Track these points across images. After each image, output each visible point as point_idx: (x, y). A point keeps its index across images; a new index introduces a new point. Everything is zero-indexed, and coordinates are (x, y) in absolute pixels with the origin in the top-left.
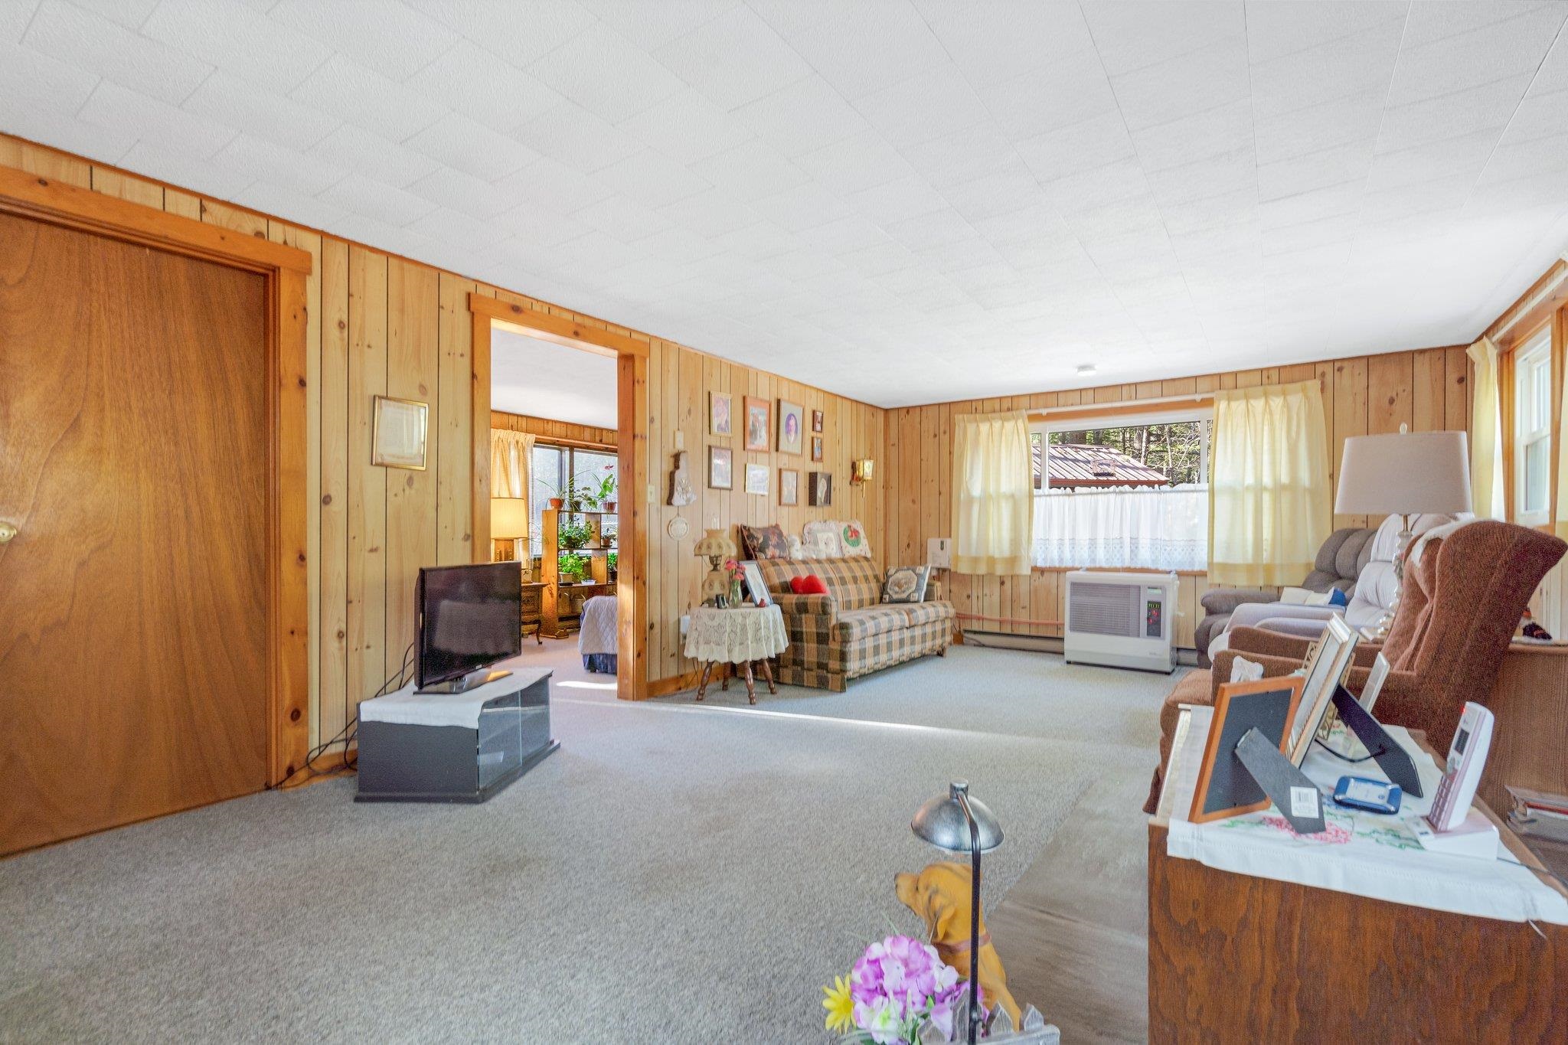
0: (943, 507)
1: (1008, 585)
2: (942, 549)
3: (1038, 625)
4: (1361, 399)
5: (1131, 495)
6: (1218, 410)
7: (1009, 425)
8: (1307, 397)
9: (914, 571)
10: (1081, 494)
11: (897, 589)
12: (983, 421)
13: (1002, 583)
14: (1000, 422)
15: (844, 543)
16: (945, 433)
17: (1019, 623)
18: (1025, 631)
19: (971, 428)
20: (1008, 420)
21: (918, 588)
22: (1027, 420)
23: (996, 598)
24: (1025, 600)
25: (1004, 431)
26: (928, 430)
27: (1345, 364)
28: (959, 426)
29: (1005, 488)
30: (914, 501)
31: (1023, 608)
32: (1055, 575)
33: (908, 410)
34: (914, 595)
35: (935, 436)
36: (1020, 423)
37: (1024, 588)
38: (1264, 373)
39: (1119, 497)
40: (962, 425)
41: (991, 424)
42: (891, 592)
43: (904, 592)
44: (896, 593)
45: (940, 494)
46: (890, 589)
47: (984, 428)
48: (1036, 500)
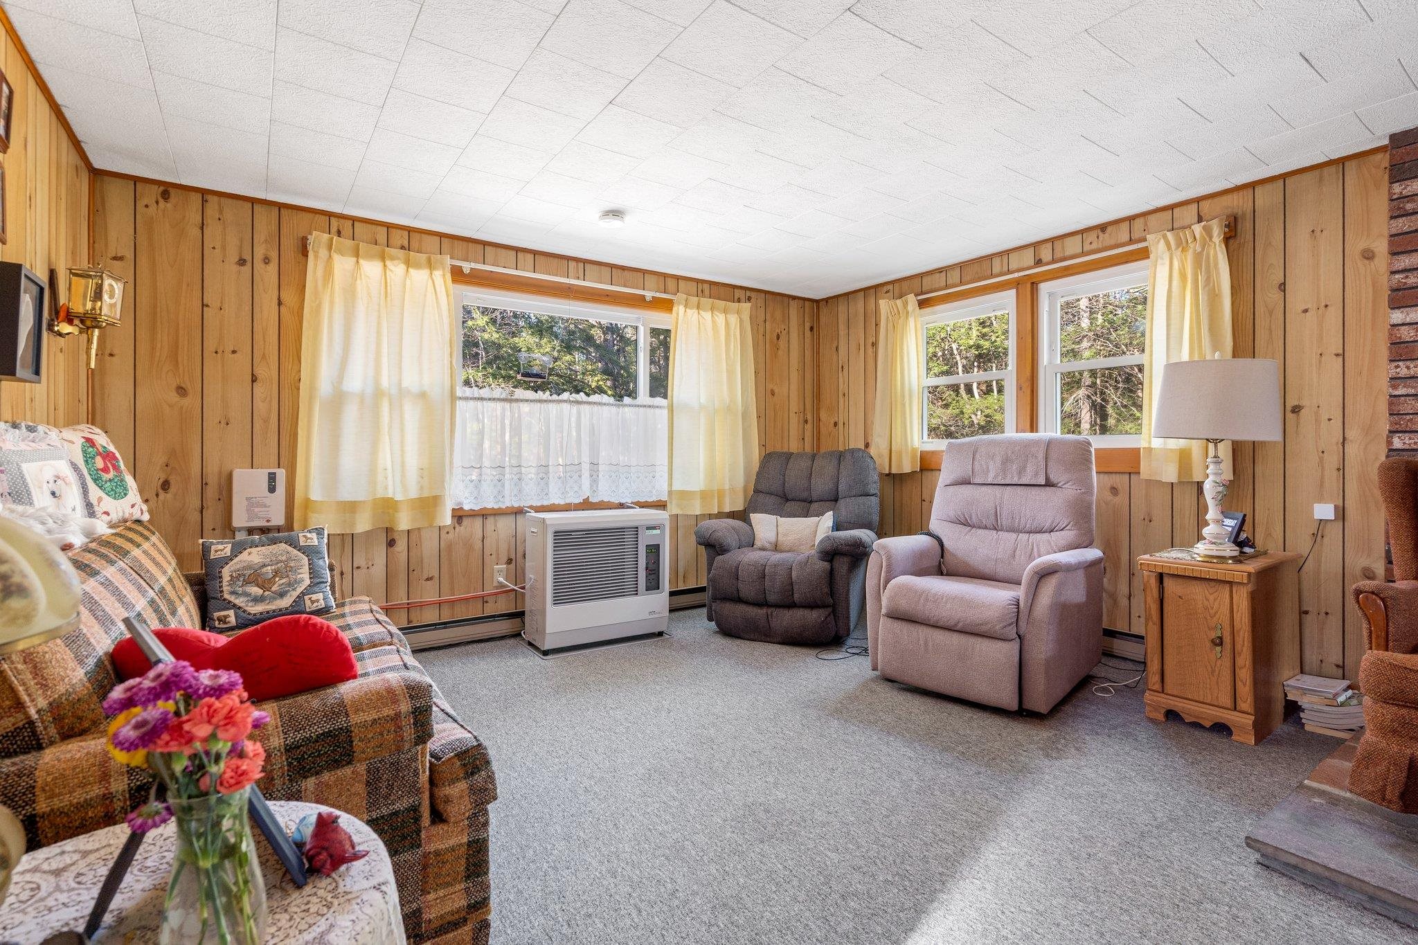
0: (260, 406)
1: (401, 546)
2: (272, 489)
3: (453, 602)
4: (761, 330)
5: (587, 407)
6: (678, 314)
7: (420, 276)
8: (741, 321)
9: (293, 543)
10: (527, 401)
11: (255, 590)
12: (370, 257)
13: (391, 543)
14: (402, 267)
15: (95, 492)
16: (267, 260)
17: (422, 605)
18: (430, 616)
19: (343, 264)
20: (418, 266)
21: (316, 581)
22: (449, 276)
23: (379, 570)
24: (431, 568)
25: (408, 282)
26: (224, 248)
27: (753, 295)
28: (316, 253)
29: (411, 380)
30: (181, 391)
31: (428, 579)
32: (478, 522)
33: (167, 190)
34: (314, 597)
35: (242, 262)
36: (438, 274)
37: (429, 545)
38: (700, 284)
39: (575, 408)
40: (323, 253)
41: (385, 266)
42: (239, 601)
43: (282, 595)
44: (257, 600)
45: (254, 379)
46: (233, 593)
47: (371, 269)
48: (459, 404)
